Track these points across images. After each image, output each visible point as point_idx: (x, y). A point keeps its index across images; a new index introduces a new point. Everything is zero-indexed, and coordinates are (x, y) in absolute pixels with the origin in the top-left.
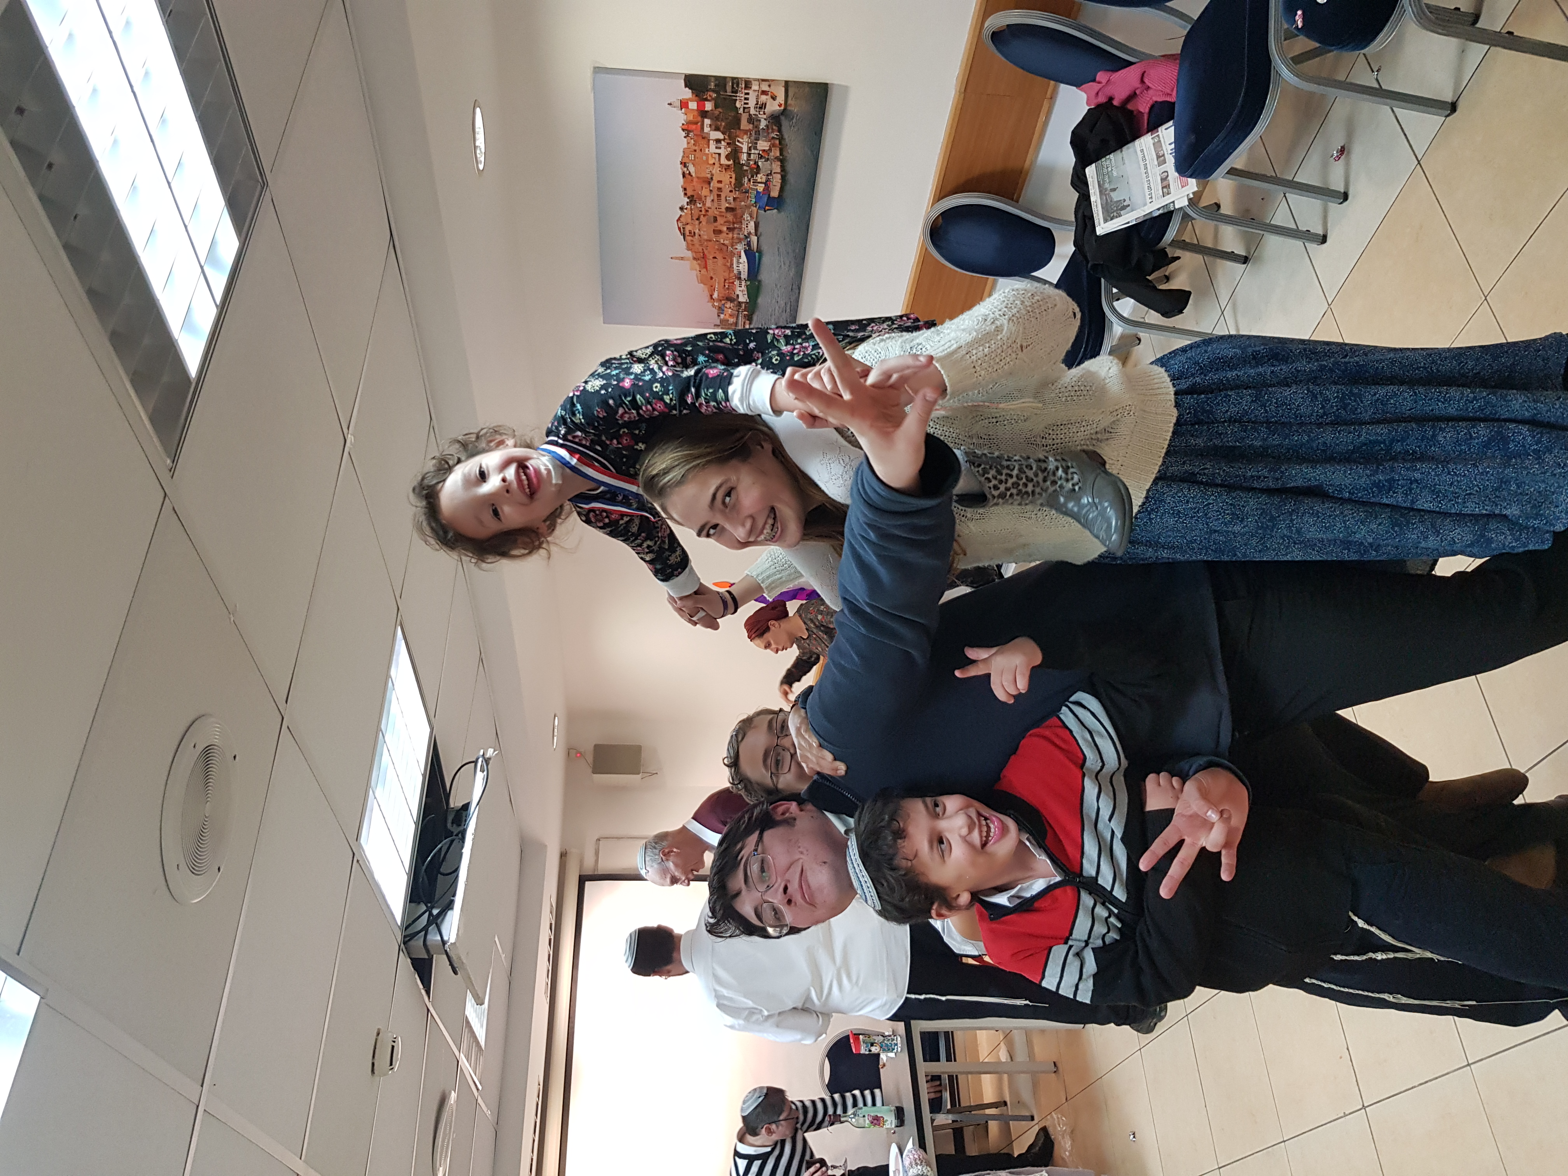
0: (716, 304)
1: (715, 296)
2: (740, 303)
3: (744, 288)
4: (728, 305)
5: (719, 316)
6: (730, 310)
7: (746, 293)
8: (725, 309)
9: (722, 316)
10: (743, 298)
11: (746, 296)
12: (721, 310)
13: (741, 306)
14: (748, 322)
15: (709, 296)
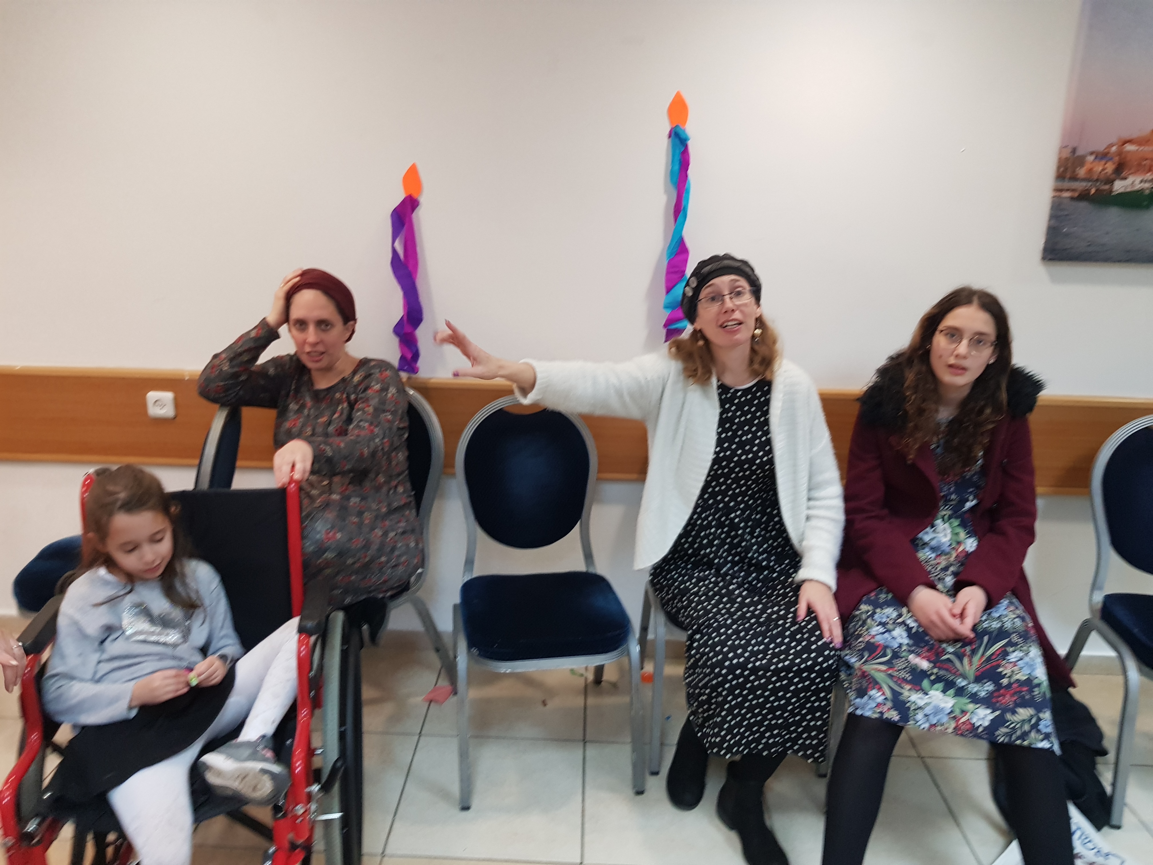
0: (1114, 149)
1: (1129, 147)
2: (1111, 182)
3: (1138, 186)
4: (1110, 167)
5: (1092, 153)
6: (1100, 168)
7: (1128, 190)
8: (1103, 162)
9: (1091, 158)
10: (1119, 186)
11: (1122, 190)
12: (1103, 156)
13: (1106, 184)
14: (1076, 194)
15: (1128, 138)
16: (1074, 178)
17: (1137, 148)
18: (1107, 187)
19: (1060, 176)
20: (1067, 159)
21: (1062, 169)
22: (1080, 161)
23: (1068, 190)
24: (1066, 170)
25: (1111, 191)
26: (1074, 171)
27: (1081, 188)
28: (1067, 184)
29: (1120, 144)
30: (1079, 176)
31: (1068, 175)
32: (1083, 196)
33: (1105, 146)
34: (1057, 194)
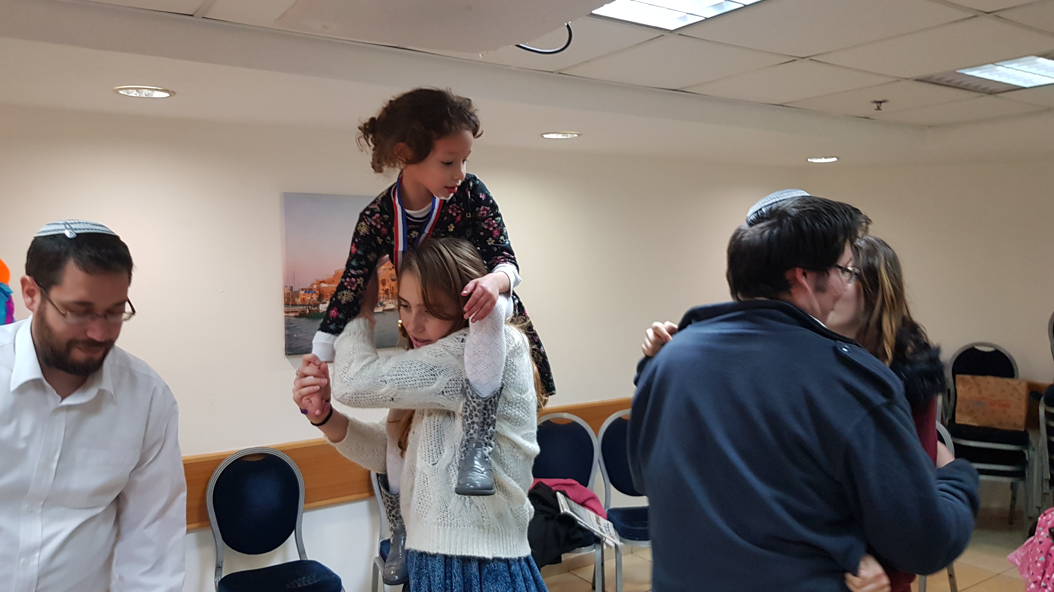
5: (303, 290)
14: (298, 314)
15: (322, 280)
16: (295, 305)
17: (328, 285)
18: (315, 309)
19: (287, 304)
20: (288, 294)
21: (286, 300)
22: (297, 294)
23: (292, 312)
24: (289, 299)
25: (318, 311)
26: (294, 301)
27: (300, 311)
28: (291, 309)
29: (319, 283)
30: (298, 303)
31: (291, 303)
32: (302, 315)
33: (310, 285)
34: (287, 315)
